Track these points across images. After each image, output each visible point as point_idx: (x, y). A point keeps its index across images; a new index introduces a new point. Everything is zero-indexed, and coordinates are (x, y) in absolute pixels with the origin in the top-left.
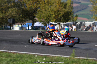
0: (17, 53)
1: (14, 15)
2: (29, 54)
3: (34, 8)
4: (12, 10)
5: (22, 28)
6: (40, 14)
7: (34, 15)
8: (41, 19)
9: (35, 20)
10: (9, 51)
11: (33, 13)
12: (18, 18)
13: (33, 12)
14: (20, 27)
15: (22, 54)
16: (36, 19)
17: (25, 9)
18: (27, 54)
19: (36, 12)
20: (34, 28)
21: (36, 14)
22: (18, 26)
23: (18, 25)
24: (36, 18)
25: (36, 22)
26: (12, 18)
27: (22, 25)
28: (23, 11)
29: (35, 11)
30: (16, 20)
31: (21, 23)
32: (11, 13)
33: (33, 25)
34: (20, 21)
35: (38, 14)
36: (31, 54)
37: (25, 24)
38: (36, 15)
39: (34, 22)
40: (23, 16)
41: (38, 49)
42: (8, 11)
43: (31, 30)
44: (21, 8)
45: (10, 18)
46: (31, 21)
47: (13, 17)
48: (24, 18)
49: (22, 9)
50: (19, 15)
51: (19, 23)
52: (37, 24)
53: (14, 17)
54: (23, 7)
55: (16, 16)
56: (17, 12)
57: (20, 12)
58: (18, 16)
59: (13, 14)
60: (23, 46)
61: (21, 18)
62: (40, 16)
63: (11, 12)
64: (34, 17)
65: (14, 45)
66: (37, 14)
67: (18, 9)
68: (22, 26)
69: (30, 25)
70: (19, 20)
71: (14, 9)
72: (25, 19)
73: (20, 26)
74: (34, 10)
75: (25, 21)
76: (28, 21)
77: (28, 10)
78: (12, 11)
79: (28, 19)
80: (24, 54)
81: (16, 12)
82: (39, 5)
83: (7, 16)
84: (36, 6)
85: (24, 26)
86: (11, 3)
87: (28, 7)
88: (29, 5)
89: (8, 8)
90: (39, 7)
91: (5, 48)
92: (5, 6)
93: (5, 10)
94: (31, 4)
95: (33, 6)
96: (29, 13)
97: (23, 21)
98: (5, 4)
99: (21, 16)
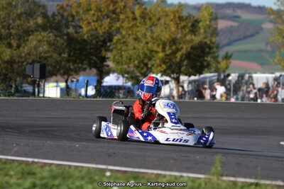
0: (51, 164)
1: (45, 53)
2: (88, 168)
3: (104, 33)
4: (40, 37)
5: (66, 91)
6: (121, 49)
7: (104, 53)
8: (122, 64)
9: (105, 69)
10: (30, 160)
11: (102, 46)
12: (56, 62)
13: (100, 43)
14: (61, 89)
15: (67, 168)
16: (108, 66)
17: (75, 35)
18: (82, 167)
19: (108, 44)
20: (102, 90)
21: (108, 50)
22: (57, 86)
23: (57, 82)
24: (110, 63)
25: (108, 74)
26: (38, 62)
27: (66, 82)
28: (71, 40)
29: (104, 42)
30: (49, 68)
31: (66, 77)
32: (36, 48)
33: (100, 82)
34: (62, 72)
35: (115, 52)
36: (93, 168)
37: (78, 81)
38: (109, 55)
39: (103, 73)
40: (69, 55)
41: (114, 154)
42: (27, 40)
43: (93, 96)
44: (65, 31)
45: (33, 63)
46: (94, 71)
47: (40, 58)
48: (75, 62)
49: (68, 34)
50: (60, 54)
51: (59, 77)
52: (110, 80)
53: (45, 58)
54: (71, 30)
55: (51, 56)
56: (53, 44)
57: (63, 44)
58: (55, 55)
59: (41, 49)
60: (71, 145)
61: (63, 63)
62: (121, 56)
63: (34, 43)
64: (104, 59)
66: (111, 51)
67: (56, 36)
68: (67, 87)
69: (90, 82)
70: (58, 67)
71: (44, 34)
72: (76, 65)
73: (63, 85)
74: (102, 39)
75: (77, 71)
76: (85, 70)
77: (85, 37)
78: (39, 41)
79: (85, 66)
80: (73, 168)
81: (49, 43)
82: (118, 25)
83: (23, 55)
84: (110, 28)
85: (73, 86)
86: (36, 19)
87: (85, 29)
88: (89, 23)
89: (28, 32)
90: (118, 30)
91: (16, 149)
92: (18, 26)
93: (19, 39)
94: (94, 21)
95: (101, 26)
96: (88, 47)
97: (72, 70)
98: (18, 22)
99: (66, 55)
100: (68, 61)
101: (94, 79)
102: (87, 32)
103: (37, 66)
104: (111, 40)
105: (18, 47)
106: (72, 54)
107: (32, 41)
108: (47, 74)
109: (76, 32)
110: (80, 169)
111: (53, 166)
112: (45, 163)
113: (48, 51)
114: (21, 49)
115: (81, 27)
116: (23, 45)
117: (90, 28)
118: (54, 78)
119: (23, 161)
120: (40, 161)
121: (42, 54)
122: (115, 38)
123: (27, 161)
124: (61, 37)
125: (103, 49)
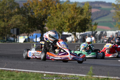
2: (37, 72)
3: (43, 15)
4: (16, 17)
5: (28, 40)
6: (51, 22)
7: (43, 24)
8: (51, 28)
9: (44, 30)
10: (12, 69)
11: (43, 21)
12: (24, 28)
13: (42, 19)
15: (28, 73)
16: (45, 29)
17: (31, 16)
18: (34, 72)
19: (46, 20)
21: (45, 22)
22: (24, 38)
23: (24, 36)
25: (45, 32)
26: (16, 28)
27: (28, 36)
28: (30, 18)
29: (44, 19)
30: (20, 30)
31: (28, 34)
32: (15, 22)
33: (42, 36)
34: (26, 32)
36: (39, 73)
37: (33, 35)
38: (46, 24)
39: (43, 32)
40: (29, 25)
41: (48, 66)
42: (11, 18)
44: (27, 14)
46: (40, 31)
47: (17, 26)
48: (31, 27)
49: (28, 16)
50: (25, 24)
51: (25, 34)
53: (19, 26)
54: (30, 14)
55: (21, 25)
56: (22, 20)
57: (26, 20)
58: (23, 25)
59: (17, 22)
60: (29, 63)
61: (27, 28)
62: (51, 25)
63: (14, 20)
64: (44, 26)
65: (18, 62)
66: (47, 22)
67: (23, 17)
68: (28, 38)
70: (24, 30)
71: (18, 16)
72: (32, 29)
73: (26, 37)
74: (43, 17)
75: (32, 31)
76: (36, 31)
77: (36, 17)
78: (16, 19)
79: (36, 29)
80: (30, 73)
81: (20, 20)
82: (49, 11)
83: (10, 25)
84: (46, 13)
85: (31, 38)
86: (15, 9)
87: (36, 13)
88: (37, 11)
89: (11, 15)
90: (49, 14)
91: (6, 65)
92: (7, 12)
93: (8, 18)
94: (39, 10)
95: (42, 12)
96: (37, 21)
97: (30, 31)
98: (7, 11)
99: (28, 25)
100: (29, 27)
101: (39, 35)
102: (36, 15)
103: (15, 29)
104: (46, 18)
105: (7, 21)
106: (30, 24)
107: (13, 19)
108: (20, 33)
109: (32, 15)
110: (33, 73)
111: (22, 72)
112: (18, 71)
113: (20, 23)
114: (9, 22)
115: (34, 13)
116: (9, 20)
117: (37, 13)
118: (23, 34)
119: (9, 70)
120: (16, 70)
121: (18, 24)
122: (48, 17)
123: (11, 70)
124: (26, 17)
125: (43, 22)
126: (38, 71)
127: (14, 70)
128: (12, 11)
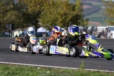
1: (14, 19)
2: (31, 66)
3: (37, 11)
4: (12, 13)
5: (23, 35)
6: (44, 17)
7: (37, 19)
8: (45, 24)
9: (38, 26)
10: (8, 63)
11: (37, 16)
12: (19, 23)
13: (36, 15)
15: (22, 66)
16: (39, 24)
17: (26, 12)
18: (28, 65)
19: (39, 15)
20: (37, 34)
21: (39, 18)
22: (19, 33)
23: (19, 31)
24: (40, 23)
26: (11, 23)
27: (23, 31)
28: (24, 14)
29: (38, 15)
30: (15, 26)
31: (22, 29)
32: (10, 17)
33: (36, 31)
34: (21, 27)
35: (42, 18)
36: (33, 66)
38: (40, 20)
40: (24, 20)
41: (41, 60)
42: (7, 14)
45: (9, 23)
46: (34, 26)
47: (12, 21)
48: (26, 23)
49: (23, 12)
50: (20, 20)
51: (20, 29)
52: (40, 30)
53: (14, 22)
54: (24, 10)
55: (16, 21)
56: (17, 16)
57: (21, 16)
58: (18, 20)
59: (12, 18)
60: (24, 57)
61: (21, 23)
62: (44, 20)
63: (10, 15)
64: (37, 22)
65: (13, 55)
66: (41, 18)
67: (18, 13)
68: (23, 33)
70: (19, 25)
71: (13, 12)
72: (26, 24)
73: (21, 32)
74: (37, 13)
75: (27, 27)
77: (30, 13)
78: (12, 15)
79: (30, 25)
80: (25, 66)
81: (16, 16)
82: (43, 8)
83: (5, 20)
84: (40, 9)
85: (25, 32)
86: (10, 6)
87: (30, 10)
88: (31, 7)
89: (7, 11)
90: (43, 10)
91: (2, 58)
92: (3, 9)
93: (3, 14)
94: (33, 6)
95: (36, 8)
96: (31, 17)
97: (25, 26)
98: (3, 7)
99: (22, 20)
100: (23, 23)
102: (31, 11)
103: (11, 25)
104: (40, 14)
106: (25, 20)
107: (9, 15)
108: (15, 28)
109: (26, 11)
110: (27, 66)
111: (17, 65)
112: (13, 64)
113: (15, 19)
114: (4, 18)
115: (28, 9)
116: (5, 16)
117: (32, 9)
118: (18, 29)
119: (4, 63)
120: (12, 63)
121: (13, 20)
122: (42, 13)
123: (6, 63)
124: (20, 13)
125: (37, 18)
126: (33, 64)
127: (10, 63)
128: (7, 7)
